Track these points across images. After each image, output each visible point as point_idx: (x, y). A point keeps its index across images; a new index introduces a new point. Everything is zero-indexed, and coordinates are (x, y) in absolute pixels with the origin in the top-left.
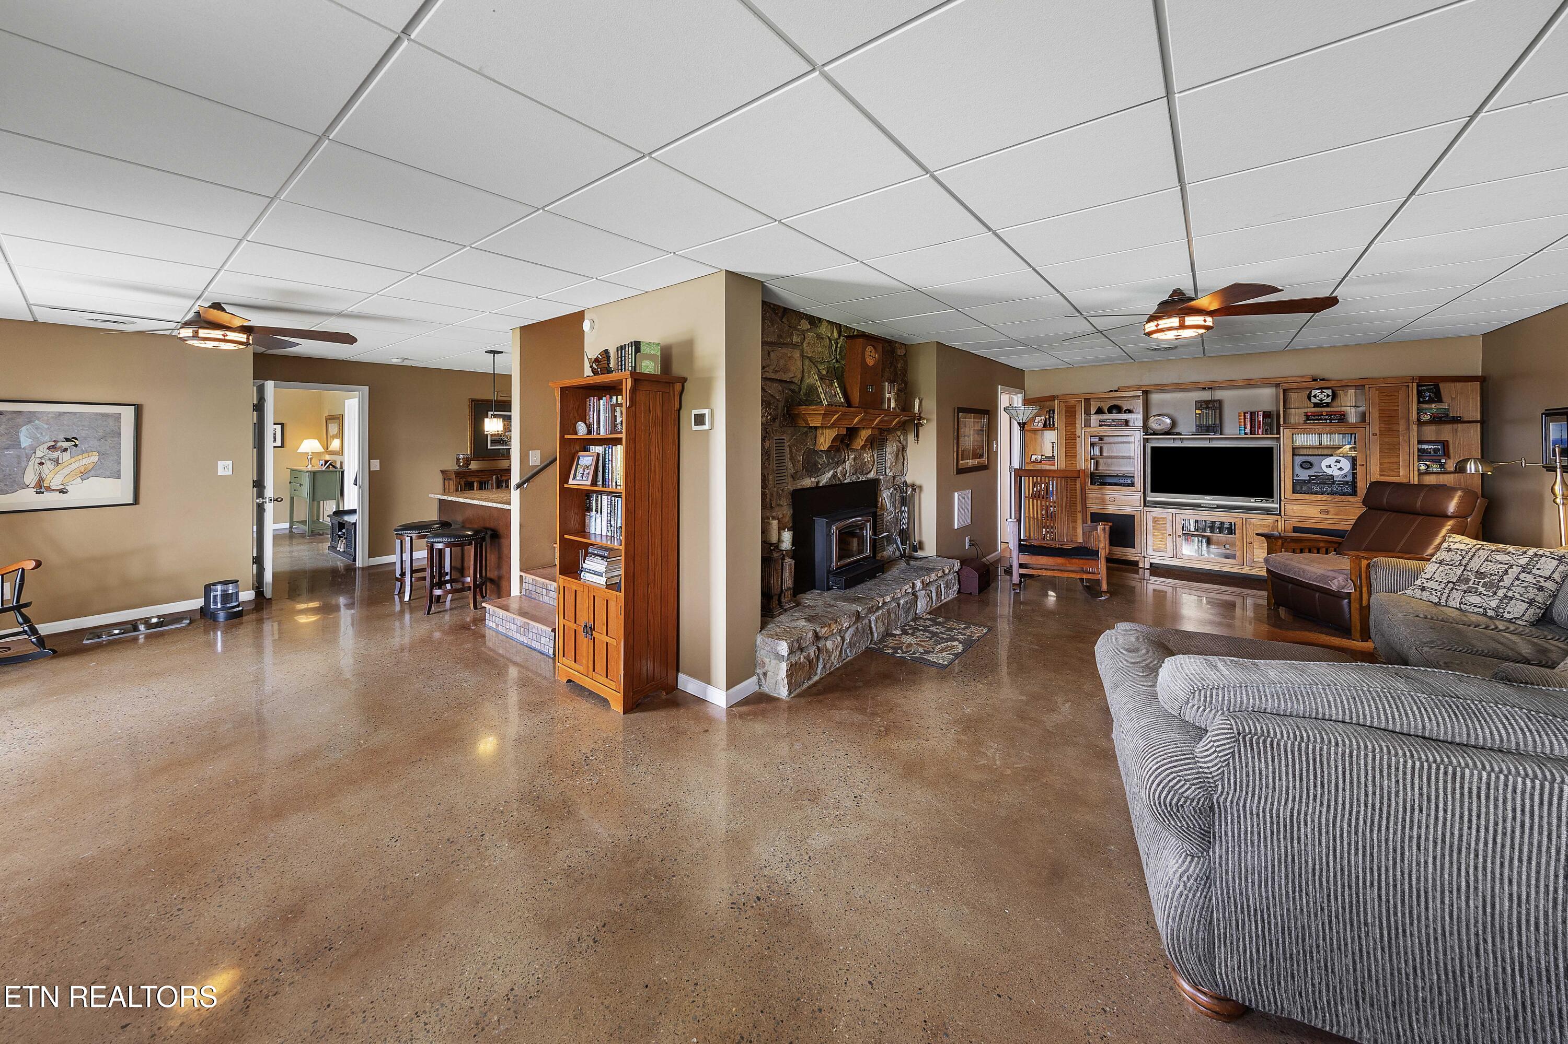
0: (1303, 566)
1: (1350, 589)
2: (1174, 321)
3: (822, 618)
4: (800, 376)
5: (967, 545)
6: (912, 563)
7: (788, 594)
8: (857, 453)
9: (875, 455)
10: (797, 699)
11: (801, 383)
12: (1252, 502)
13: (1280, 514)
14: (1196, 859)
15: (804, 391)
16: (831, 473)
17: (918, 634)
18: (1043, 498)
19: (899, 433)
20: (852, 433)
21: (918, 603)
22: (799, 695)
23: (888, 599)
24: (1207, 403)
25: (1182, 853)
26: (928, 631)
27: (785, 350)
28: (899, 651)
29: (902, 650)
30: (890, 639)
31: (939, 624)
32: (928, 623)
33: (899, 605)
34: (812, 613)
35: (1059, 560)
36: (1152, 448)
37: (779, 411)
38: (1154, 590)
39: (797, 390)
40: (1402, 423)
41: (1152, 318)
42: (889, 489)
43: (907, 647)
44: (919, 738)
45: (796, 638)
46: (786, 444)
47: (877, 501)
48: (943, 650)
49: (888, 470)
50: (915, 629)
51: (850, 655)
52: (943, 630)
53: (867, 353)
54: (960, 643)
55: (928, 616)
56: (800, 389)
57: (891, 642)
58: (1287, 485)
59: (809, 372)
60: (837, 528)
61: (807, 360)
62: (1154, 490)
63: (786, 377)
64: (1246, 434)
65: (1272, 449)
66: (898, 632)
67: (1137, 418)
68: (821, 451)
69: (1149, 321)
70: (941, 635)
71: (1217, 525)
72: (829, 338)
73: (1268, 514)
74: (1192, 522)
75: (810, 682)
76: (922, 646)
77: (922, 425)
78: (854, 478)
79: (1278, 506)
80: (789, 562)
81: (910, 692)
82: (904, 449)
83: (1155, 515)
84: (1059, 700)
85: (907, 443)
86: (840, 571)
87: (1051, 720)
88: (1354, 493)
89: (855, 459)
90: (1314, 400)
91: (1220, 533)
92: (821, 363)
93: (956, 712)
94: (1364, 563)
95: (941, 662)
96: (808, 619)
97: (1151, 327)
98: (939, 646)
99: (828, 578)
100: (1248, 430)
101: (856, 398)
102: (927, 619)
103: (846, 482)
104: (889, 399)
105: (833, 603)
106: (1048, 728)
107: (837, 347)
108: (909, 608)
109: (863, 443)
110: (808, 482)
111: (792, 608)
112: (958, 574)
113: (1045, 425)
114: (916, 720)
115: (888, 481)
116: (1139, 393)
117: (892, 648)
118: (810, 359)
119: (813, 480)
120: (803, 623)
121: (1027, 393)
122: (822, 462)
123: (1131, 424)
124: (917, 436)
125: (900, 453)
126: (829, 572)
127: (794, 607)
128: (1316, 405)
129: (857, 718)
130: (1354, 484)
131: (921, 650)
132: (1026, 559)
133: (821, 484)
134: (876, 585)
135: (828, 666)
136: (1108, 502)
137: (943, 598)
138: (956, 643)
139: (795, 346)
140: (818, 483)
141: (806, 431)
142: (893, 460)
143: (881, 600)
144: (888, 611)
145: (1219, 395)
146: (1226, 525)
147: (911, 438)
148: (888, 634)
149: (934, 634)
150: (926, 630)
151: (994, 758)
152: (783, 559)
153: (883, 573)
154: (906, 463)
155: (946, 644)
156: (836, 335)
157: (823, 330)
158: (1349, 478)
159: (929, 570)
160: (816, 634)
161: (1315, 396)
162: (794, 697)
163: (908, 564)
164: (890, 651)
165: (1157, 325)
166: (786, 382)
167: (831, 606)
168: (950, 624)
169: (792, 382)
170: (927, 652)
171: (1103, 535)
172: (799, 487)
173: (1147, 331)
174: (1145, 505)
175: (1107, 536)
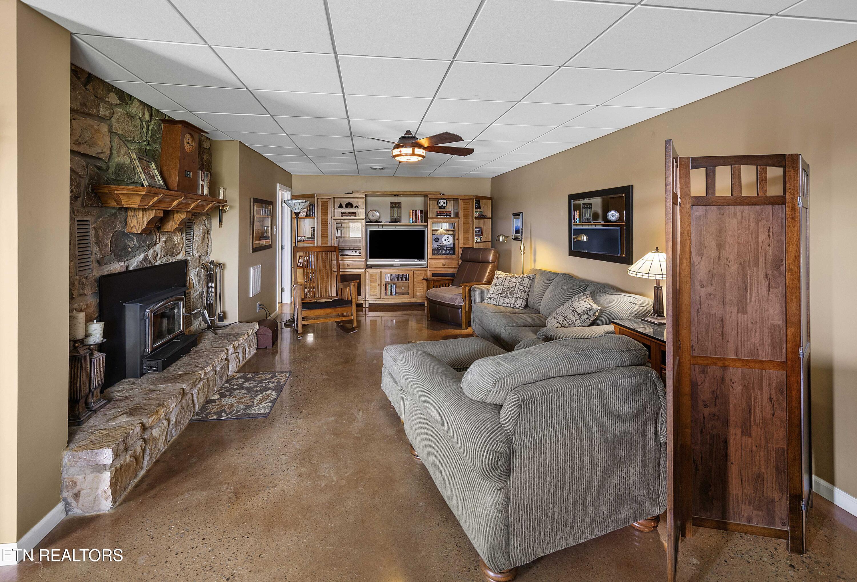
0: (443, 294)
1: (462, 304)
2: (409, 150)
3: (147, 407)
4: (108, 152)
5: (258, 309)
6: (218, 332)
7: (97, 392)
8: (167, 236)
9: (184, 238)
10: (123, 506)
11: (109, 160)
12: (415, 262)
13: (427, 267)
14: (502, 490)
15: (113, 169)
16: (142, 256)
17: (235, 393)
18: (305, 267)
19: (204, 218)
20: (168, 214)
21: (230, 366)
22: (126, 501)
23: (208, 369)
24: (395, 204)
25: (495, 490)
26: (243, 388)
27: (89, 121)
28: (223, 414)
29: (225, 412)
30: (211, 406)
31: (250, 379)
32: (241, 381)
33: (216, 371)
34: (131, 405)
35: (329, 310)
36: (371, 231)
37: (82, 189)
38: (371, 320)
39: (104, 166)
40: (470, 217)
41: (397, 146)
42: (195, 268)
43: (229, 408)
44: (268, 487)
45: (121, 439)
46: (91, 226)
47: (186, 280)
48: (261, 401)
49: (195, 251)
50: (231, 390)
51: (175, 434)
52: (255, 384)
53: (186, 141)
54: (273, 390)
55: (239, 375)
56: (108, 168)
57: (212, 408)
58: (430, 251)
59: (119, 150)
60: (151, 312)
61: (117, 137)
62: (371, 257)
63: (91, 152)
64: (413, 223)
65: (424, 231)
66: (217, 397)
67: (361, 211)
68: (133, 234)
69: (395, 148)
70: (255, 389)
71: (400, 276)
72: (140, 118)
73: (422, 268)
74: (389, 275)
75: (136, 480)
76: (242, 403)
77: (225, 212)
78: (164, 260)
79: (426, 263)
80: (99, 357)
81: (246, 449)
82: (208, 232)
83: (371, 273)
84: (354, 411)
85: (211, 227)
86: (155, 354)
87: (356, 428)
88: (454, 254)
89: (166, 242)
90: (440, 205)
91: (402, 281)
92: (132, 142)
93: (289, 451)
94: (467, 289)
95: (263, 411)
96: (131, 412)
97: (396, 152)
98: (257, 398)
99: (142, 363)
100: (414, 221)
101: (174, 180)
102: (238, 378)
103: (156, 264)
104: (203, 186)
105: (153, 387)
106: (355, 435)
107: (148, 130)
108: (224, 373)
109: (176, 226)
110: (117, 267)
111: (102, 407)
112: (256, 334)
113: (307, 215)
114: (260, 472)
115: (195, 262)
116: (364, 196)
117: (215, 413)
118: (120, 136)
119: (122, 264)
120: (124, 419)
121: (293, 191)
122: (132, 246)
123: (357, 215)
124: (221, 220)
125: (206, 235)
126: (143, 357)
127: (105, 404)
128: (440, 208)
129: (202, 495)
130: (454, 249)
131: (242, 407)
132: (307, 313)
133: (131, 268)
134: (192, 359)
135: (154, 455)
136: (346, 267)
137: (247, 356)
138: (269, 392)
139: (102, 119)
140: (127, 267)
141: (115, 213)
142: (200, 242)
143: (202, 372)
144: (208, 381)
145: (401, 199)
146: (405, 276)
147: (215, 222)
148: (208, 402)
149: (249, 389)
150: (240, 387)
151: (330, 476)
152: (92, 354)
153: (196, 346)
154: (210, 244)
155: (261, 395)
156: (147, 117)
157: (134, 109)
158: (452, 246)
159: (237, 335)
160: (143, 425)
161: (440, 203)
162: (120, 505)
163: (216, 334)
164: (215, 417)
165: (400, 151)
166: (91, 157)
167: (151, 392)
168: (259, 377)
169: (98, 158)
170: (248, 407)
171: (354, 289)
172: (106, 273)
173: (394, 154)
174: (366, 268)
175: (356, 290)
